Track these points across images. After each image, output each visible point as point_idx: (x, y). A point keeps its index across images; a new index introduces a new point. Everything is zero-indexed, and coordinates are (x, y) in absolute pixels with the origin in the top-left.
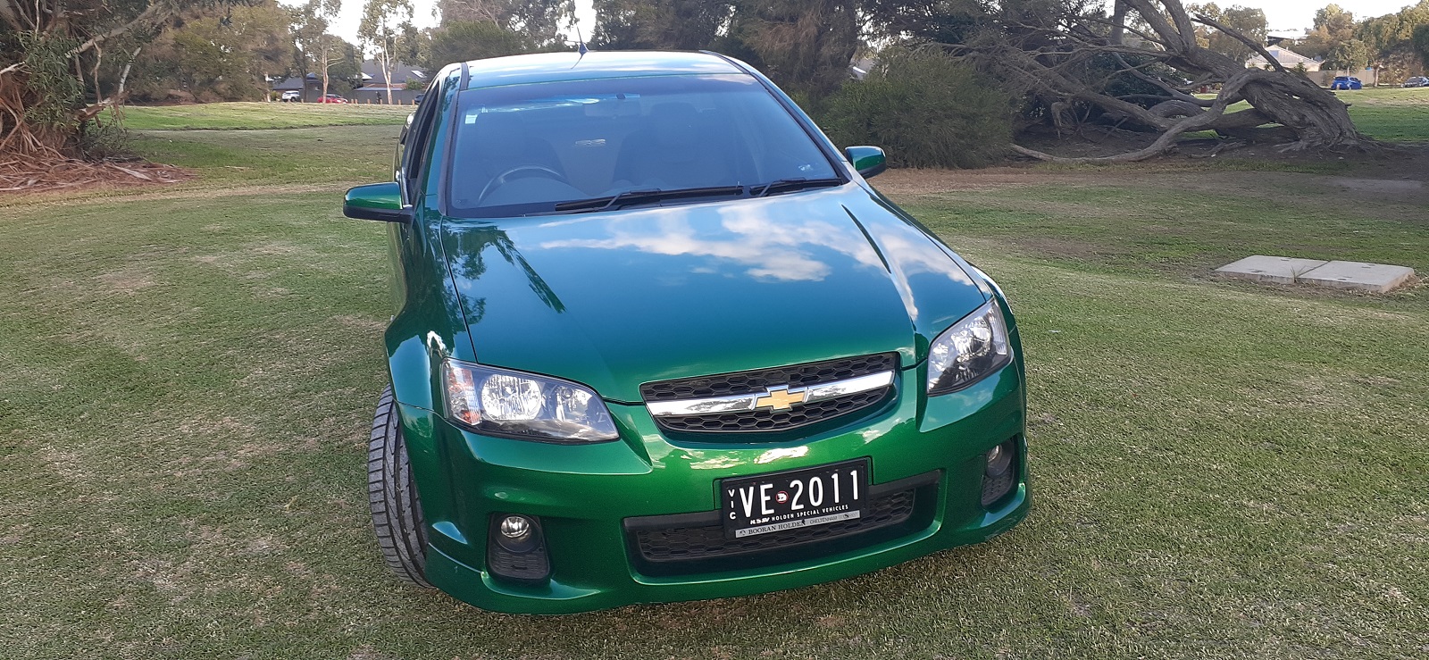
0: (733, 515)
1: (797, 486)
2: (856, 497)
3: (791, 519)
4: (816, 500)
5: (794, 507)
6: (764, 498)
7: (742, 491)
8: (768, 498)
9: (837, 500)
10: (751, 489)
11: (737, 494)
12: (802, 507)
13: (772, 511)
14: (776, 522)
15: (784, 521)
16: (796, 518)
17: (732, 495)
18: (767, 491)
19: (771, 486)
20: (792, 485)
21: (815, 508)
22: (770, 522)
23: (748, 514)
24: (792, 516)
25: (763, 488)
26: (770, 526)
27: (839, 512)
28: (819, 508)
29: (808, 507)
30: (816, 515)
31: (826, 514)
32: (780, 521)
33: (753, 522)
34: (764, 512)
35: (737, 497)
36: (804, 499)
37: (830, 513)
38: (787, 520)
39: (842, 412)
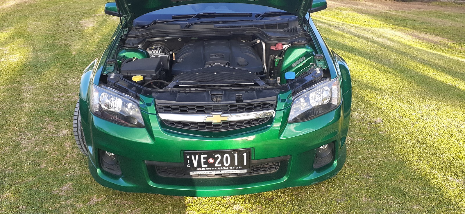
0: (189, 166)
1: (218, 157)
2: (245, 164)
3: (215, 170)
4: (227, 163)
5: (216, 165)
6: (203, 161)
7: (193, 156)
8: (205, 161)
9: (236, 164)
10: (197, 156)
11: (191, 158)
12: (220, 165)
13: (206, 166)
14: (208, 170)
15: (212, 170)
16: (217, 170)
17: (188, 157)
18: (204, 158)
19: (206, 156)
20: (216, 156)
21: (226, 167)
22: (206, 170)
23: (195, 165)
24: (216, 168)
25: (202, 156)
26: (205, 172)
27: (237, 169)
28: (229, 166)
29: (223, 166)
30: (227, 170)
31: (231, 169)
32: (210, 170)
33: (198, 169)
34: (203, 165)
35: (191, 159)
36: (221, 162)
37: (233, 169)
38: (213, 170)
39: (246, 126)
